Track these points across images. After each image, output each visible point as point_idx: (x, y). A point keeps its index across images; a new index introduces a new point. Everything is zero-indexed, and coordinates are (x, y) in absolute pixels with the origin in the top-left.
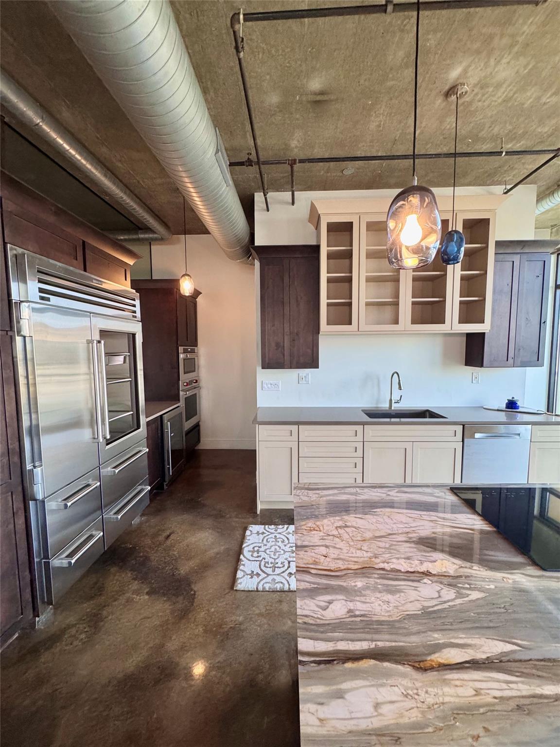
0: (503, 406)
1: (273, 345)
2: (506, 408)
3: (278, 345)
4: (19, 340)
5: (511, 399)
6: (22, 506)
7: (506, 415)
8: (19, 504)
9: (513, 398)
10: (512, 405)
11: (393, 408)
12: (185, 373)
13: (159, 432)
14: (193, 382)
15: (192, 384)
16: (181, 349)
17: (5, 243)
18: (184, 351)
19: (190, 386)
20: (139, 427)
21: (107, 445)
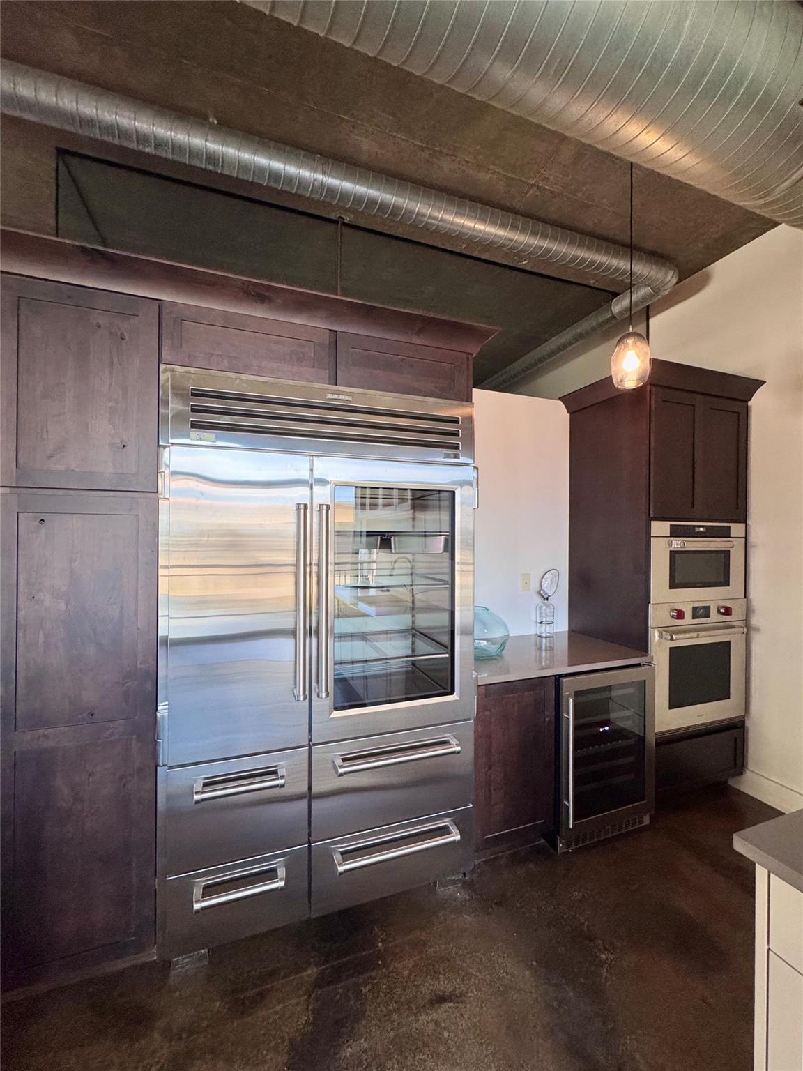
12: (673, 585)
13: (550, 713)
14: (713, 612)
15: (708, 616)
16: (660, 528)
17: (159, 363)
18: (675, 532)
19: (696, 621)
20: (452, 692)
21: (336, 709)
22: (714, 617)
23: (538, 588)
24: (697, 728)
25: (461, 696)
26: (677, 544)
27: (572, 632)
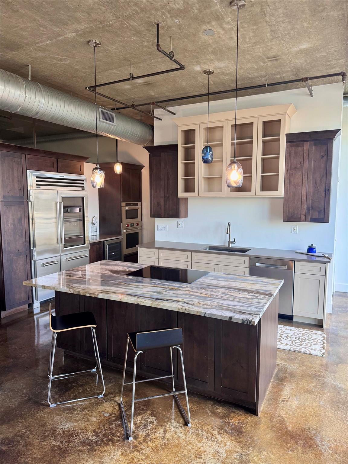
0: (305, 250)
1: (156, 204)
2: (308, 252)
3: (158, 204)
4: (30, 203)
5: (310, 245)
6: (29, 261)
7: (307, 257)
8: (28, 260)
9: (312, 245)
10: (311, 250)
11: (230, 247)
12: (126, 218)
13: (102, 250)
14: (135, 225)
15: (134, 226)
16: (123, 204)
17: (26, 170)
18: (127, 205)
19: (131, 227)
20: (85, 244)
21: (65, 248)
22: (135, 226)
23: (91, 222)
24: (132, 253)
25: (87, 245)
26: (127, 208)
27: (100, 234)
